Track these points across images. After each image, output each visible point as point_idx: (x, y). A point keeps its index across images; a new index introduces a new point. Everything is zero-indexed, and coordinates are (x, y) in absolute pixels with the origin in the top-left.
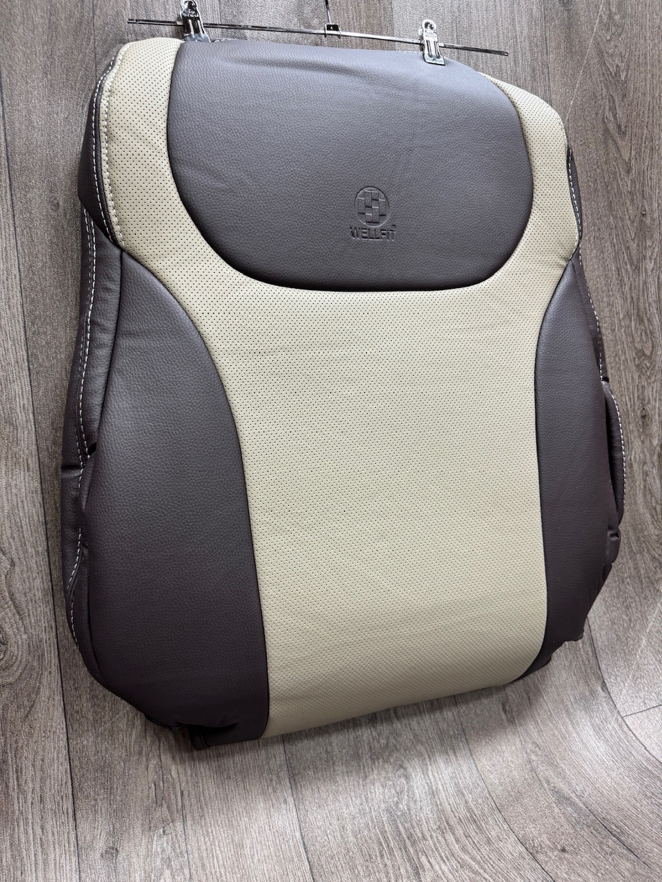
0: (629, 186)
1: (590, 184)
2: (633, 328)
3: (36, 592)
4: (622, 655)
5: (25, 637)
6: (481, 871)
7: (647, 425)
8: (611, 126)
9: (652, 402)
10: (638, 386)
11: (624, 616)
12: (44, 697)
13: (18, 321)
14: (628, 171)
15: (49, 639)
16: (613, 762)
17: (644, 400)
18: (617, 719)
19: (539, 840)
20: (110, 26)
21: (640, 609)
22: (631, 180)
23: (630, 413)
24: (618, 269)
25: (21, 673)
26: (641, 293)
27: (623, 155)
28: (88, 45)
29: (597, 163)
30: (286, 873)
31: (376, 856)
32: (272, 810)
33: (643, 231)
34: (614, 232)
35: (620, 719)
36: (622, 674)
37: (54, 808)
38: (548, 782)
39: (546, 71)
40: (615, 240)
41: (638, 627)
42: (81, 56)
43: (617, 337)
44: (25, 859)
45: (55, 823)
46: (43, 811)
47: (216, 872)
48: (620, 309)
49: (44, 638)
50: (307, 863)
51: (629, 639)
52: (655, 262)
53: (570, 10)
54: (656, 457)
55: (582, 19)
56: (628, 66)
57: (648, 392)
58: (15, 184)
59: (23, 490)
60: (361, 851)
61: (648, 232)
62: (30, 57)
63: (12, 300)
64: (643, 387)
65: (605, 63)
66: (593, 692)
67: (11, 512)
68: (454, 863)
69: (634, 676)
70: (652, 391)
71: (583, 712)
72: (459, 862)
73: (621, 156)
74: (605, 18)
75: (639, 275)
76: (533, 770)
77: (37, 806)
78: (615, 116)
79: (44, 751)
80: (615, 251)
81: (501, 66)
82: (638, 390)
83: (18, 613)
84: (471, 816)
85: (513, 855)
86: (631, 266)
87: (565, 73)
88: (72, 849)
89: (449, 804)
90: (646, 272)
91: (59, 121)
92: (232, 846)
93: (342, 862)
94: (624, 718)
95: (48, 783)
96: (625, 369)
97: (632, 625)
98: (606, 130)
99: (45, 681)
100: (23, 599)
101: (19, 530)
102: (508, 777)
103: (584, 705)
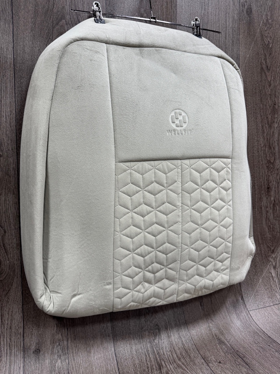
0: (270, 92)
1: (253, 90)
2: (267, 151)
3: (14, 244)
4: (251, 286)
5: (8, 262)
6: (186, 369)
7: (269, 192)
8: (264, 66)
9: (272, 182)
10: (267, 175)
11: (254, 270)
12: (14, 287)
13: (14, 132)
14: (270, 86)
15: (18, 264)
16: (243, 329)
17: (269, 181)
18: (246, 312)
19: (211, 358)
20: (60, 12)
21: (260, 267)
22: (271, 89)
23: (263, 186)
24: (262, 126)
25: (6, 277)
26: (271, 137)
27: (268, 78)
28: (50, 20)
29: (257, 81)
30: (107, 364)
31: (144, 360)
32: (103, 339)
33: (274, 111)
34: (262, 111)
35: (247, 312)
36: (250, 293)
37: (15, 331)
38: (216, 336)
39: (238, 42)
40: (262, 114)
41: (259, 275)
42: (47, 24)
43: (260, 154)
44: (2, 351)
45: (15, 337)
46: (11, 332)
47: (79, 362)
48: (262, 143)
49: (16, 263)
50: (116, 361)
51: (254, 279)
52: (278, 124)
53: (251, 17)
54: (272, 205)
55: (256, 21)
56: (273, 42)
57: (271, 178)
58: (16, 76)
59: (11, 202)
60: (138, 358)
61: (276, 111)
62: (26, 23)
63: (12, 124)
64: (269, 176)
65: (263, 40)
66: (237, 300)
67: (6, 211)
68: (175, 365)
69: (255, 295)
70: (273, 177)
71: (233, 308)
72: (177, 365)
73: (267, 79)
74: (265, 21)
75: (271, 129)
76: (210, 330)
77: (9, 329)
78: (266, 62)
79: (13, 308)
80: (262, 118)
81: (219, 39)
82: (267, 177)
83: (6, 252)
84: (184, 347)
85: (199, 363)
86: (268, 125)
87: (246, 43)
88: (22, 348)
89: (175, 342)
90: (274, 128)
91: (36, 51)
92: (86, 352)
93: (130, 362)
94: (249, 311)
95: (13, 321)
96: (262, 168)
97: (256, 274)
98: (262, 68)
99: (15, 280)
100: (8, 246)
101: (8, 219)
102: (200, 332)
103: (233, 305)
